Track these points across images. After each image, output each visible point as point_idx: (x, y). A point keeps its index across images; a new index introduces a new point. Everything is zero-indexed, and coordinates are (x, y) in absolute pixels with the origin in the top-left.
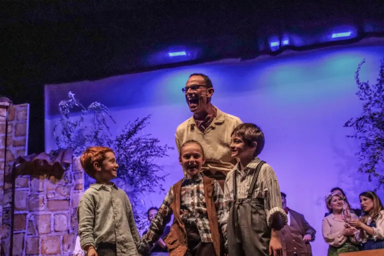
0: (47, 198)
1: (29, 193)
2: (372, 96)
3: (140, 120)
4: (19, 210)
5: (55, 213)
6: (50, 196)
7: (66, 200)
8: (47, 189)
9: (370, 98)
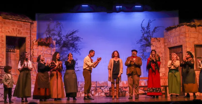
0: (44, 53)
1: (38, 51)
2: (145, 31)
3: (74, 31)
4: (35, 56)
5: (46, 58)
6: (45, 53)
7: (50, 54)
8: (44, 50)
9: (144, 32)
